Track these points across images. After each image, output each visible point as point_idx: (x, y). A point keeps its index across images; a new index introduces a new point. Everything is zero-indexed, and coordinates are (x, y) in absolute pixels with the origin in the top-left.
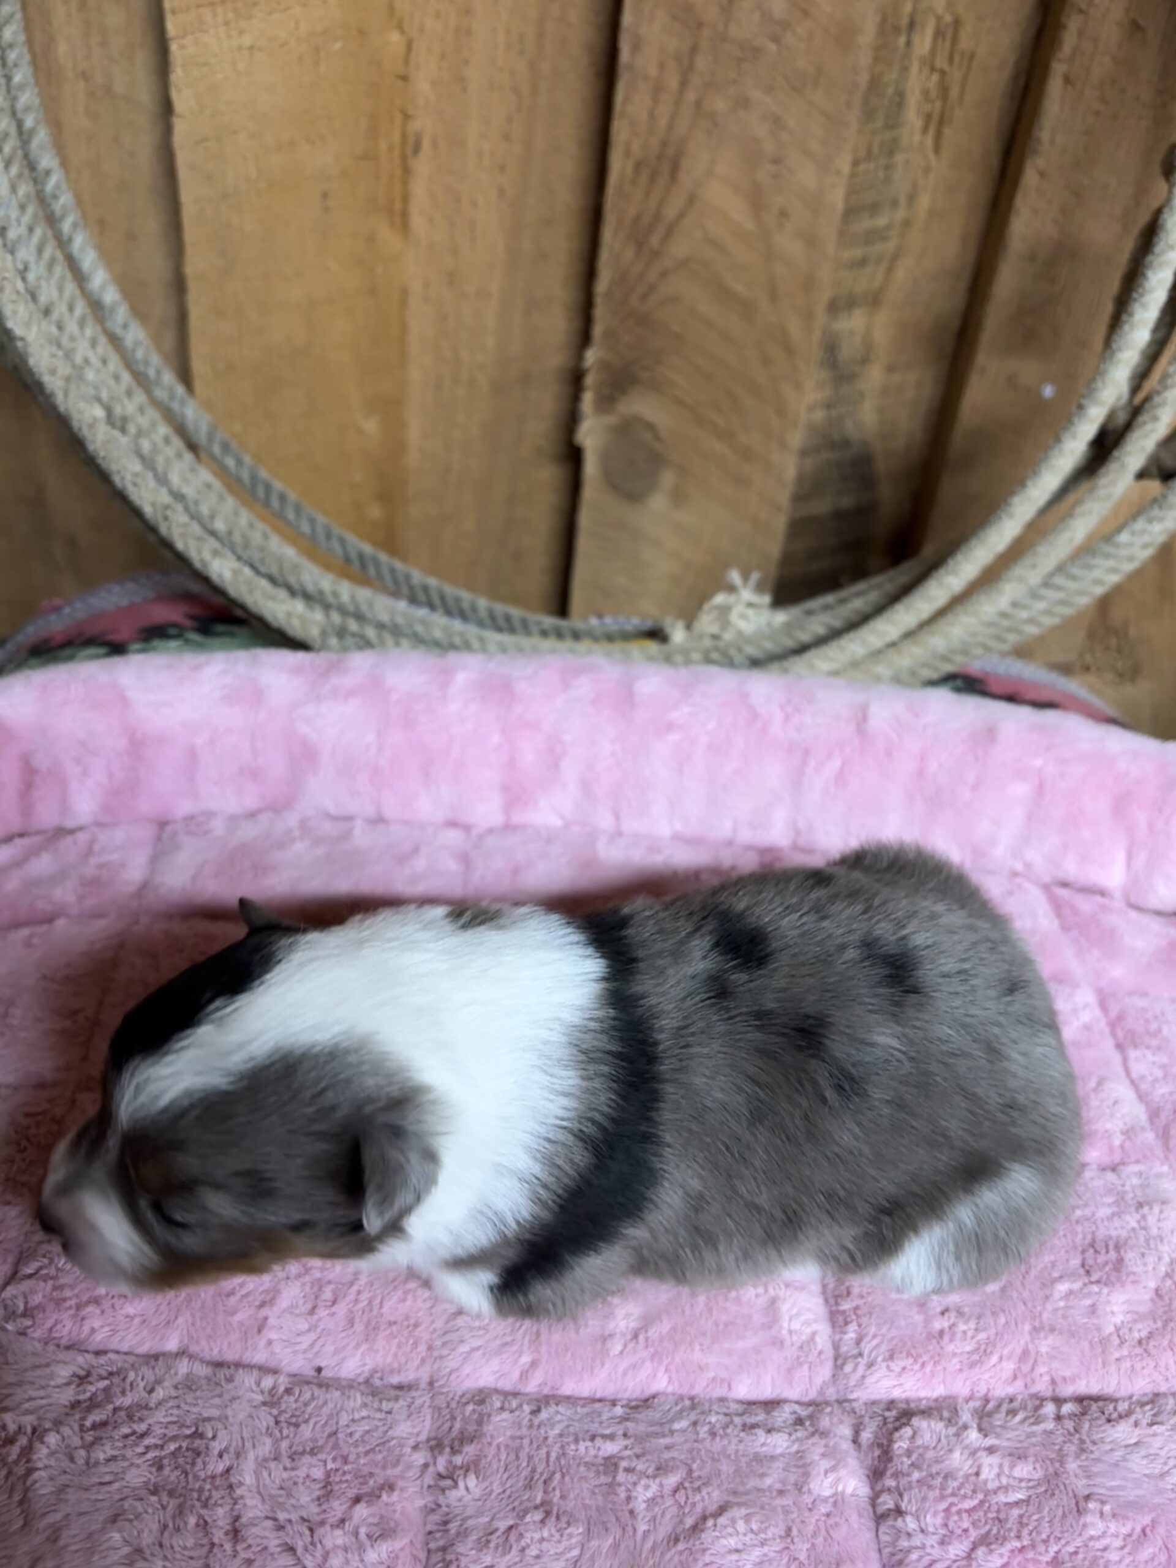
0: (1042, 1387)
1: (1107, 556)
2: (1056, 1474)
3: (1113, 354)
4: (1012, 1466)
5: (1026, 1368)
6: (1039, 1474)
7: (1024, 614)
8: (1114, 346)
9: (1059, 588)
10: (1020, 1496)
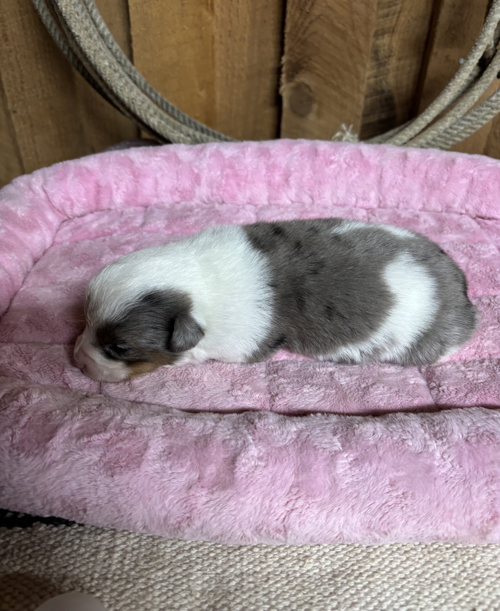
0: (486, 356)
1: (487, 106)
2: (494, 376)
3: (487, 24)
4: (478, 374)
5: (479, 351)
6: (488, 376)
7: (456, 132)
8: (487, 21)
9: (469, 120)
10: (482, 381)
